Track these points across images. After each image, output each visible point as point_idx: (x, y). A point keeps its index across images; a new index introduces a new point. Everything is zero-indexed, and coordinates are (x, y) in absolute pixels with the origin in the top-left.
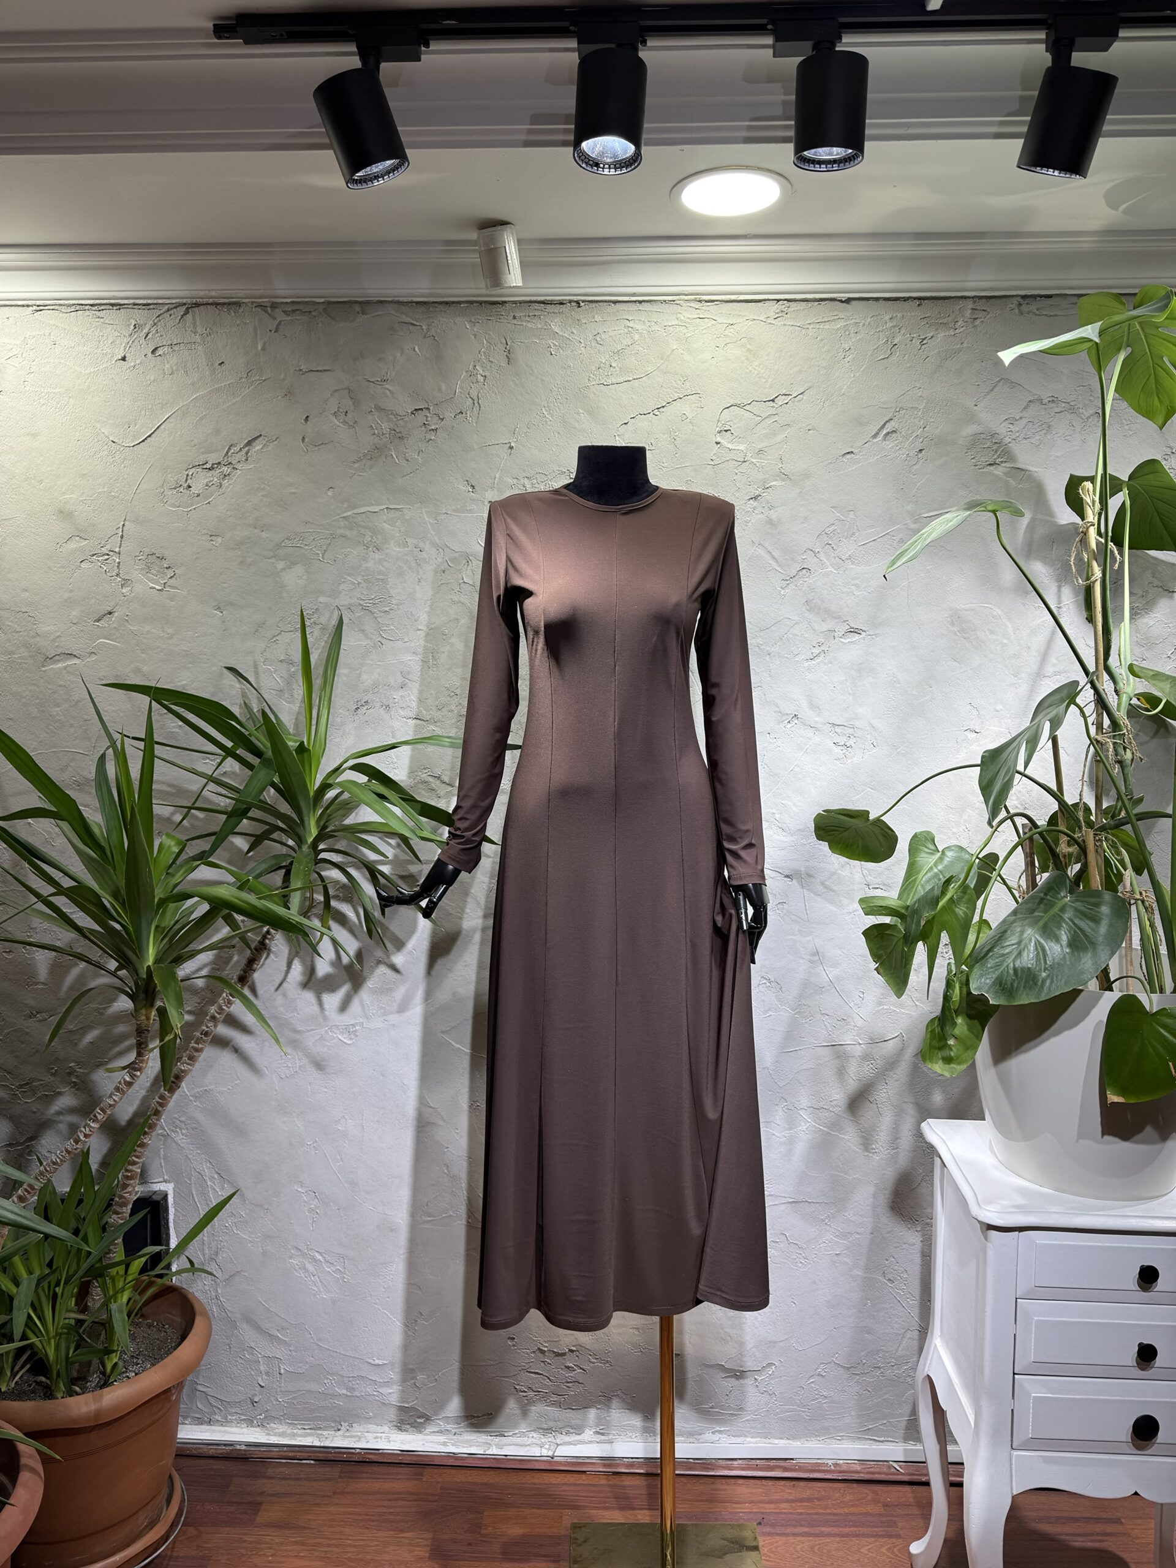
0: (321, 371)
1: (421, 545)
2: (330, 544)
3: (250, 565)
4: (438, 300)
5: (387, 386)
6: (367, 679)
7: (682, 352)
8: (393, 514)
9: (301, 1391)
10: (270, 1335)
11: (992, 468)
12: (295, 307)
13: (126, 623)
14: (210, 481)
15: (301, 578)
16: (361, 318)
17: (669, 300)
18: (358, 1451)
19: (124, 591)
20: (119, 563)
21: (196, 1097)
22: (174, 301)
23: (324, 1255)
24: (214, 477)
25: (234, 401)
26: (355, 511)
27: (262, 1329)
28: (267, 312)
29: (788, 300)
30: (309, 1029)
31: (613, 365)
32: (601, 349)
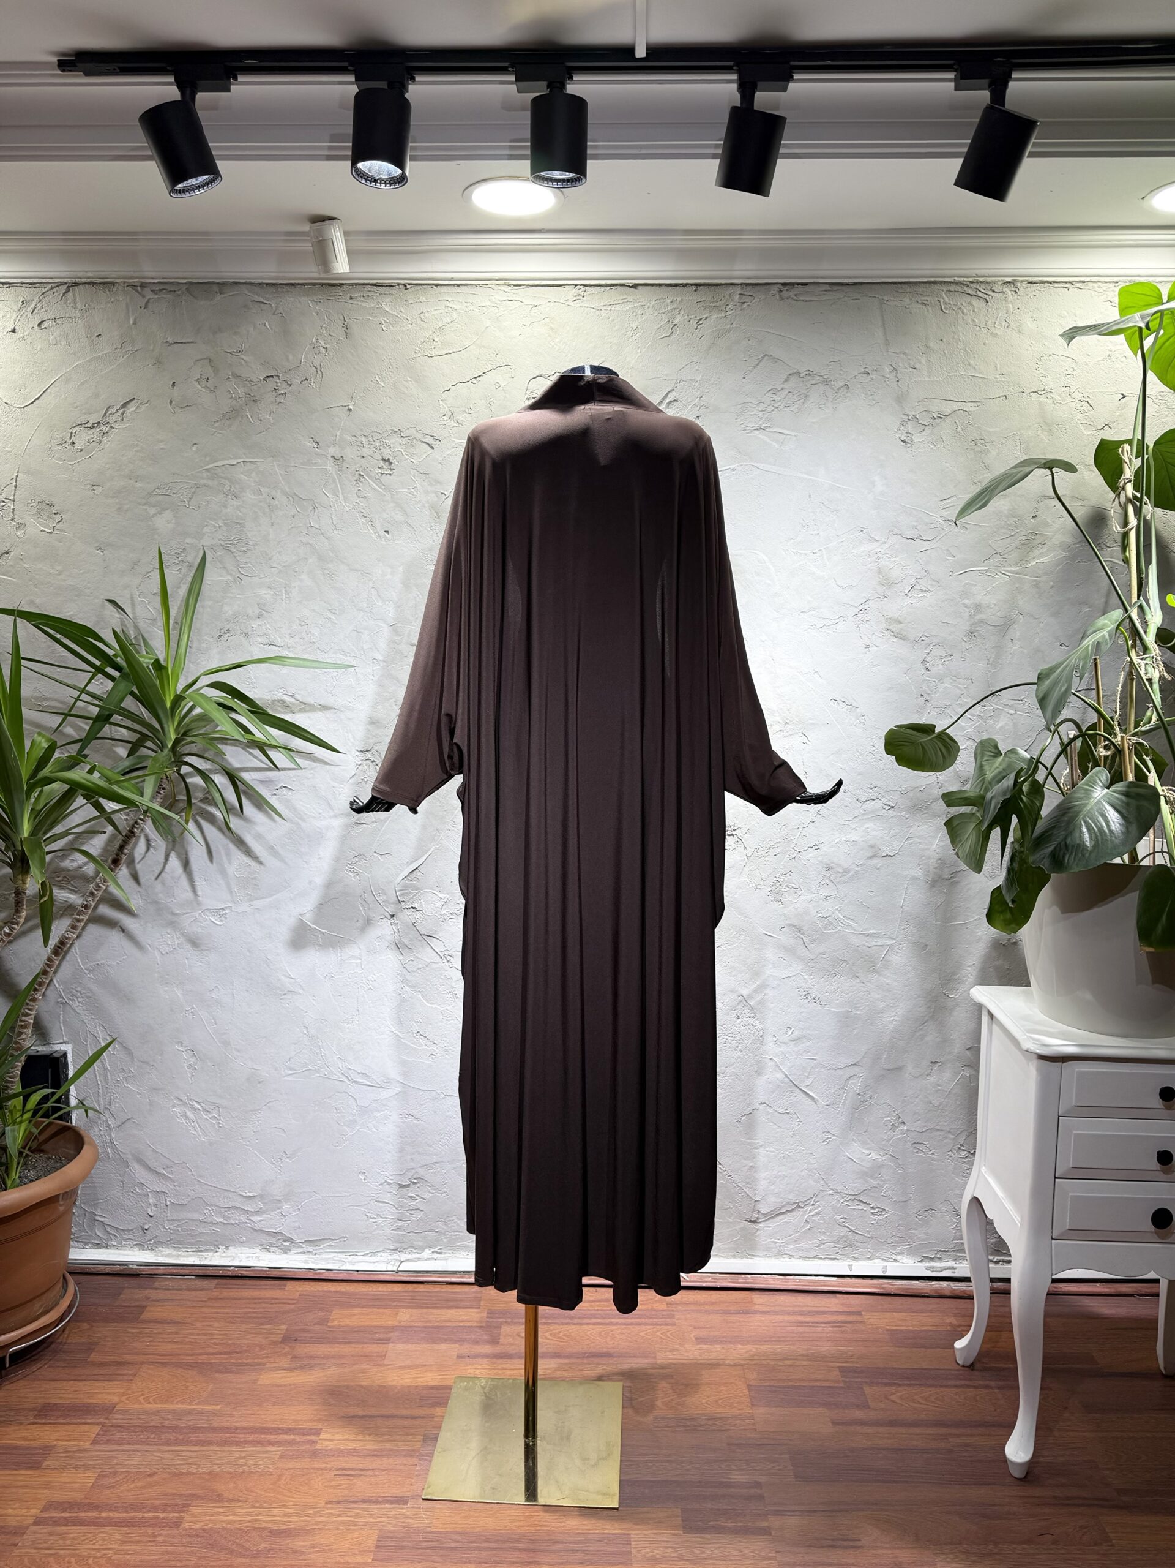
0: (185, 343)
1: (273, 493)
2: (194, 492)
3: (127, 511)
4: (285, 282)
5: (242, 356)
6: (228, 610)
7: (494, 329)
8: (249, 466)
9: (184, 1220)
10: (158, 1173)
11: (757, 432)
12: (162, 287)
13: (21, 562)
14: (91, 439)
15: (169, 522)
16: (219, 297)
17: (482, 284)
18: (232, 1268)
19: (18, 533)
20: (14, 509)
21: (90, 970)
22: (56, 281)
23: (202, 1104)
24: (94, 434)
25: (111, 368)
26: (216, 464)
27: (150, 1168)
28: (137, 291)
29: (585, 285)
30: (184, 912)
31: (436, 340)
32: (425, 325)
